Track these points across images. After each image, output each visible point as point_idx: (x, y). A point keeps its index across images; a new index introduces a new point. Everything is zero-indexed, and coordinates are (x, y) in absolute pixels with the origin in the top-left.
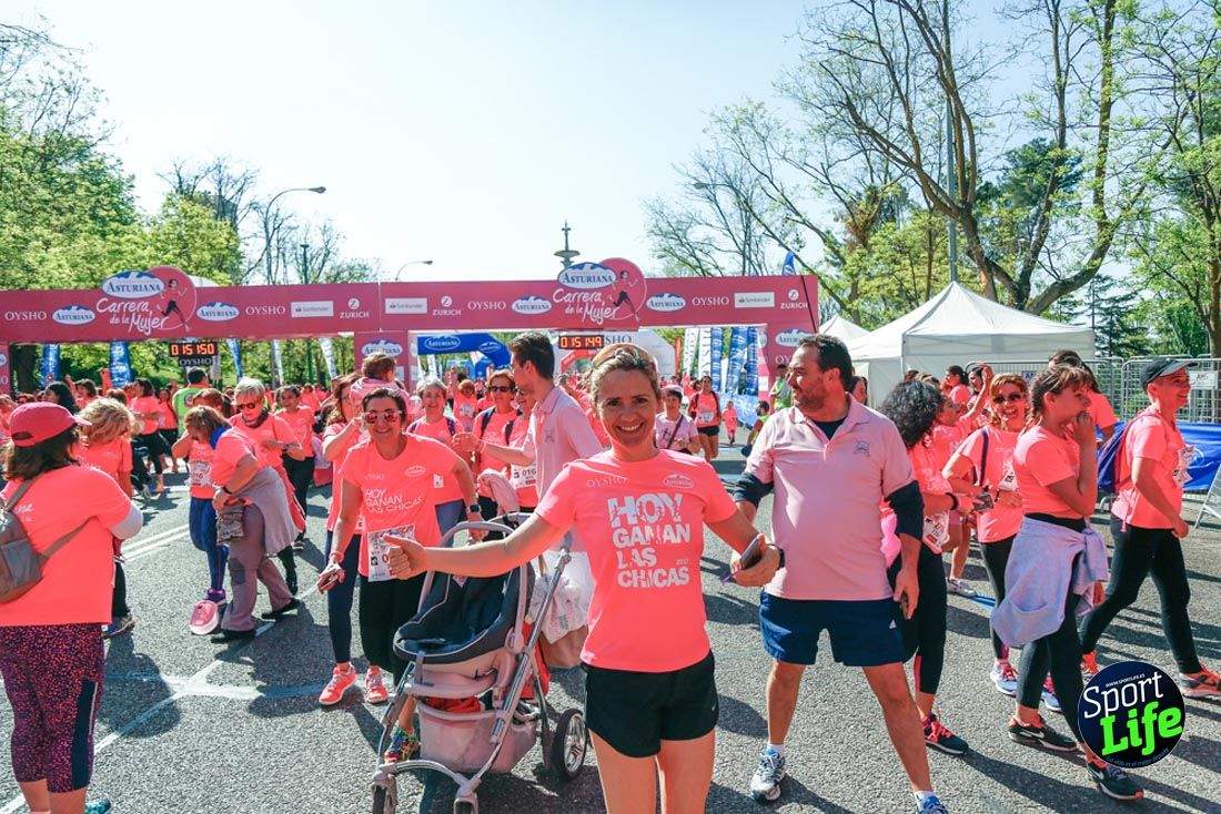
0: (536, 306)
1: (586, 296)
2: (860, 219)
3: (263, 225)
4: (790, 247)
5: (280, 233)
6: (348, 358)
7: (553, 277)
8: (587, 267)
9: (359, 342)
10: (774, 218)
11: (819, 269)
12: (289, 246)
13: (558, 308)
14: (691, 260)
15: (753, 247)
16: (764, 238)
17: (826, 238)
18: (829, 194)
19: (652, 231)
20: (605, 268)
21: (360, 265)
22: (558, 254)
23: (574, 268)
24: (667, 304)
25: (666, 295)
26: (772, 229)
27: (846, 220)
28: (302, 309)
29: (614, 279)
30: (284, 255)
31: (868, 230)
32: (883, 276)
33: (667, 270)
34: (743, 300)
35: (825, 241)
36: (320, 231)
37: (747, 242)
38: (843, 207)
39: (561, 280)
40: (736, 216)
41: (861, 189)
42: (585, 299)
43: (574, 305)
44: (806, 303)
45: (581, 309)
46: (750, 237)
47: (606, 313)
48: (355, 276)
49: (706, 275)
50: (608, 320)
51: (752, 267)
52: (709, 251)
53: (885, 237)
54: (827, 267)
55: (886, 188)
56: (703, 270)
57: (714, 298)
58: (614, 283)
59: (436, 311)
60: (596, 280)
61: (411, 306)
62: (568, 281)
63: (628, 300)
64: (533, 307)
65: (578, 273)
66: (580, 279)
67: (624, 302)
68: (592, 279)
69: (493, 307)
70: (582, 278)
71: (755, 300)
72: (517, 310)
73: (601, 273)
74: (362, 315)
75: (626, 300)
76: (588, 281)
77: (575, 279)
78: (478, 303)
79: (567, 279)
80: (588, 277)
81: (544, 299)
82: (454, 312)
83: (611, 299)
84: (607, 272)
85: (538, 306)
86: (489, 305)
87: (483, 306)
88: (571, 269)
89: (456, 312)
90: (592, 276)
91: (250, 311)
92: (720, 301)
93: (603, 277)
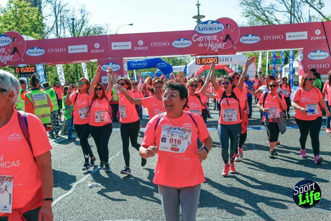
1: (209, 37)
3: (53, 9)
4: (316, 7)
5: (62, 13)
7: (194, 29)
8: (209, 23)
12: (66, 19)
13: (195, 44)
20: (218, 23)
22: (194, 17)
23: (203, 23)
24: (250, 40)
25: (250, 35)
28: (73, 49)
30: (63, 24)
34: (291, 36)
36: (80, 12)
39: (196, 30)
42: (208, 39)
43: (203, 42)
44: (325, 37)
45: (207, 44)
46: (294, 3)
47: (219, 45)
48: (97, 32)
49: (271, 24)
50: (220, 48)
51: (295, 19)
52: (272, 12)
56: (269, 22)
57: (275, 36)
58: (223, 30)
59: (135, 48)
60: (214, 29)
61: (124, 46)
62: (200, 30)
63: (231, 38)
64: (182, 44)
65: (205, 26)
66: (206, 29)
67: (228, 39)
68: (212, 29)
69: (163, 45)
70: (207, 28)
71: (297, 36)
72: (175, 46)
73: (216, 25)
74: (101, 51)
75: (229, 38)
76: (210, 30)
77: (204, 29)
78: (156, 43)
79: (200, 29)
80: (210, 28)
81: (188, 40)
82: (144, 48)
83: (222, 38)
84: (219, 25)
85: (185, 44)
86: (161, 44)
87: (158, 44)
88: (201, 24)
89: (146, 48)
90: (212, 27)
91: (50, 51)
92: (278, 37)
93: (218, 27)
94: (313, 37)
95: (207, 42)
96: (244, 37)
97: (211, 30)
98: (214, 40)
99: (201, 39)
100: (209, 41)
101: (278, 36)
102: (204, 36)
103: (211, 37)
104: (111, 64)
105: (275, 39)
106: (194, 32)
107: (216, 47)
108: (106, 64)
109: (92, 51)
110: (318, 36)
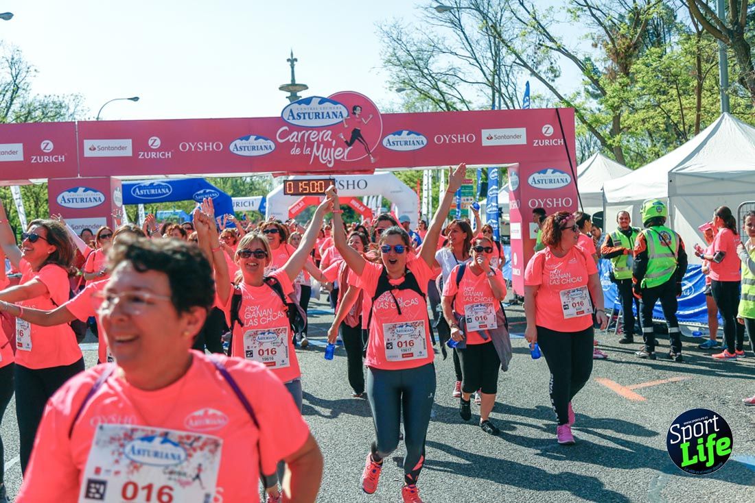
0: (258, 147)
1: (314, 134)
2: (621, 44)
6: (42, 210)
7: (280, 115)
8: (315, 102)
9: (54, 190)
10: (525, 45)
11: (577, 102)
13: (283, 149)
14: (434, 93)
15: (503, 77)
16: (516, 68)
17: (585, 66)
18: (586, 18)
19: (389, 61)
20: (335, 103)
21: (54, 103)
22: (282, 88)
23: (300, 102)
24: (406, 143)
25: (405, 133)
26: (524, 57)
27: (606, 45)
29: (345, 114)
31: (630, 56)
32: (647, 108)
33: (407, 105)
34: (492, 137)
35: (582, 69)
36: (7, 64)
37: (496, 72)
38: (603, 32)
39: (286, 118)
40: (484, 43)
41: (623, 11)
42: (313, 138)
43: (300, 145)
44: (562, 141)
45: (309, 149)
46: (500, 66)
47: (336, 153)
48: (49, 114)
49: (451, 110)
50: (340, 160)
51: (502, 100)
52: (454, 84)
53: (647, 65)
54: (586, 99)
55: (649, 9)
56: (447, 105)
57: (459, 136)
58: (346, 119)
59: (142, 153)
60: (325, 117)
61: (114, 148)
62: (294, 118)
63: (363, 139)
64: (253, 148)
65: (305, 109)
66: (307, 116)
67: (357, 140)
68: (321, 116)
69: (208, 148)
70: (309, 114)
71: (505, 137)
72: (235, 152)
73: (331, 108)
74: (57, 159)
75: (360, 139)
76: (316, 118)
77: (302, 116)
78: (191, 144)
79: (293, 115)
80: (316, 113)
81: (266, 140)
82: (163, 155)
83: (342, 137)
84: (337, 108)
85: (259, 147)
86: (203, 146)
87: (196, 147)
88: (297, 104)
89: (167, 155)
90: (320, 112)
92: (465, 138)
93: (333, 113)
94: (538, 139)
95: (310, 145)
96: (392, 136)
97: (318, 120)
98: (326, 140)
99: (297, 138)
100: (314, 143)
101: (464, 136)
102: (304, 132)
103: (319, 134)
104: (81, 190)
105: (459, 142)
106: (279, 121)
107: (330, 157)
108: (69, 192)
109: (35, 157)
110: (549, 138)
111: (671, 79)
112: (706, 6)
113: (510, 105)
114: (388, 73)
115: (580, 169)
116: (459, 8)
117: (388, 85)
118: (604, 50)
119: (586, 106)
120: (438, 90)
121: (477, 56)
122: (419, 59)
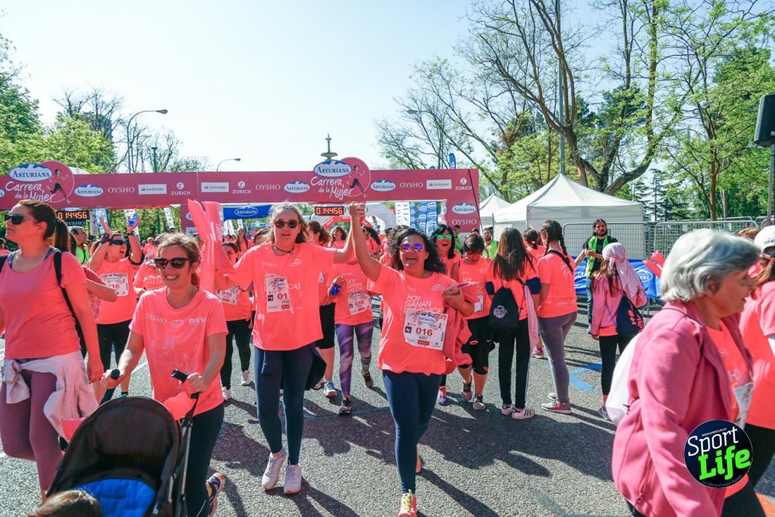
1: (332, 181)
2: (508, 134)
3: (126, 134)
4: (464, 150)
8: (332, 163)
11: (483, 165)
13: (314, 189)
18: (489, 118)
19: (381, 141)
20: (344, 164)
21: (193, 161)
24: (384, 187)
25: (383, 181)
27: (499, 134)
28: (146, 189)
29: (350, 170)
31: (513, 141)
34: (432, 184)
36: (166, 139)
37: (441, 148)
38: (498, 127)
39: (316, 172)
42: (331, 183)
43: (324, 187)
44: (471, 187)
45: (329, 189)
47: (345, 192)
50: (346, 196)
53: (521, 146)
54: (489, 163)
55: (524, 114)
56: (413, 166)
57: (414, 183)
58: (350, 173)
59: (235, 190)
60: (338, 171)
61: (219, 187)
62: (321, 172)
63: (360, 184)
64: (298, 188)
65: (327, 167)
67: (356, 185)
68: (335, 171)
69: (272, 188)
70: (329, 170)
71: (440, 185)
72: (287, 190)
73: (342, 167)
74: (186, 193)
75: (358, 184)
76: (333, 172)
77: (326, 171)
78: (262, 185)
79: (320, 170)
80: (333, 169)
81: (305, 184)
83: (348, 183)
84: (345, 166)
85: (301, 188)
86: (269, 187)
87: (265, 188)
88: (322, 164)
89: (249, 191)
90: (336, 168)
91: (111, 190)
92: (417, 185)
93: (344, 169)
94: (458, 186)
95: (330, 187)
96: (376, 183)
98: (338, 184)
99: (322, 183)
100: (332, 186)
101: (417, 183)
102: (326, 180)
103: (335, 181)
105: (414, 187)
106: (312, 174)
107: (341, 194)
109: (173, 192)
110: (464, 186)
111: (534, 154)
112: (553, 115)
113: (448, 166)
114: (381, 147)
115: (481, 205)
116: (421, 112)
117: (380, 154)
118: (498, 137)
119: (488, 168)
120: (408, 157)
121: (431, 138)
122: (399, 140)
